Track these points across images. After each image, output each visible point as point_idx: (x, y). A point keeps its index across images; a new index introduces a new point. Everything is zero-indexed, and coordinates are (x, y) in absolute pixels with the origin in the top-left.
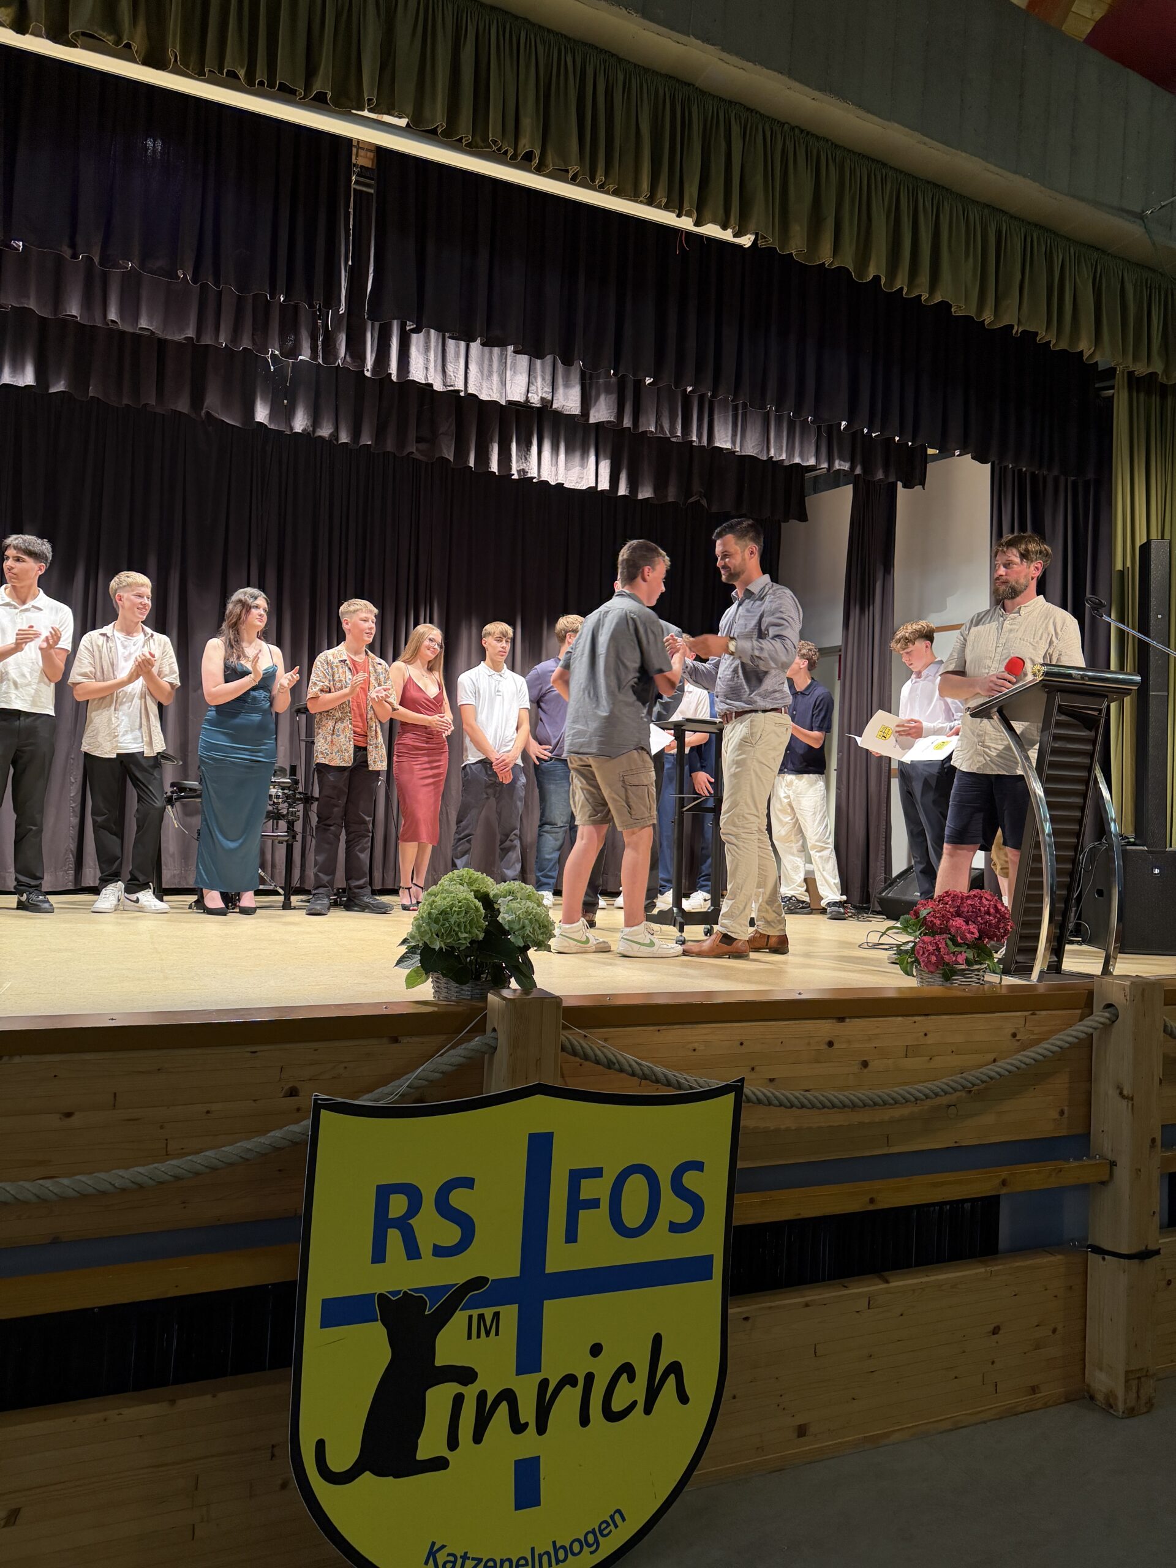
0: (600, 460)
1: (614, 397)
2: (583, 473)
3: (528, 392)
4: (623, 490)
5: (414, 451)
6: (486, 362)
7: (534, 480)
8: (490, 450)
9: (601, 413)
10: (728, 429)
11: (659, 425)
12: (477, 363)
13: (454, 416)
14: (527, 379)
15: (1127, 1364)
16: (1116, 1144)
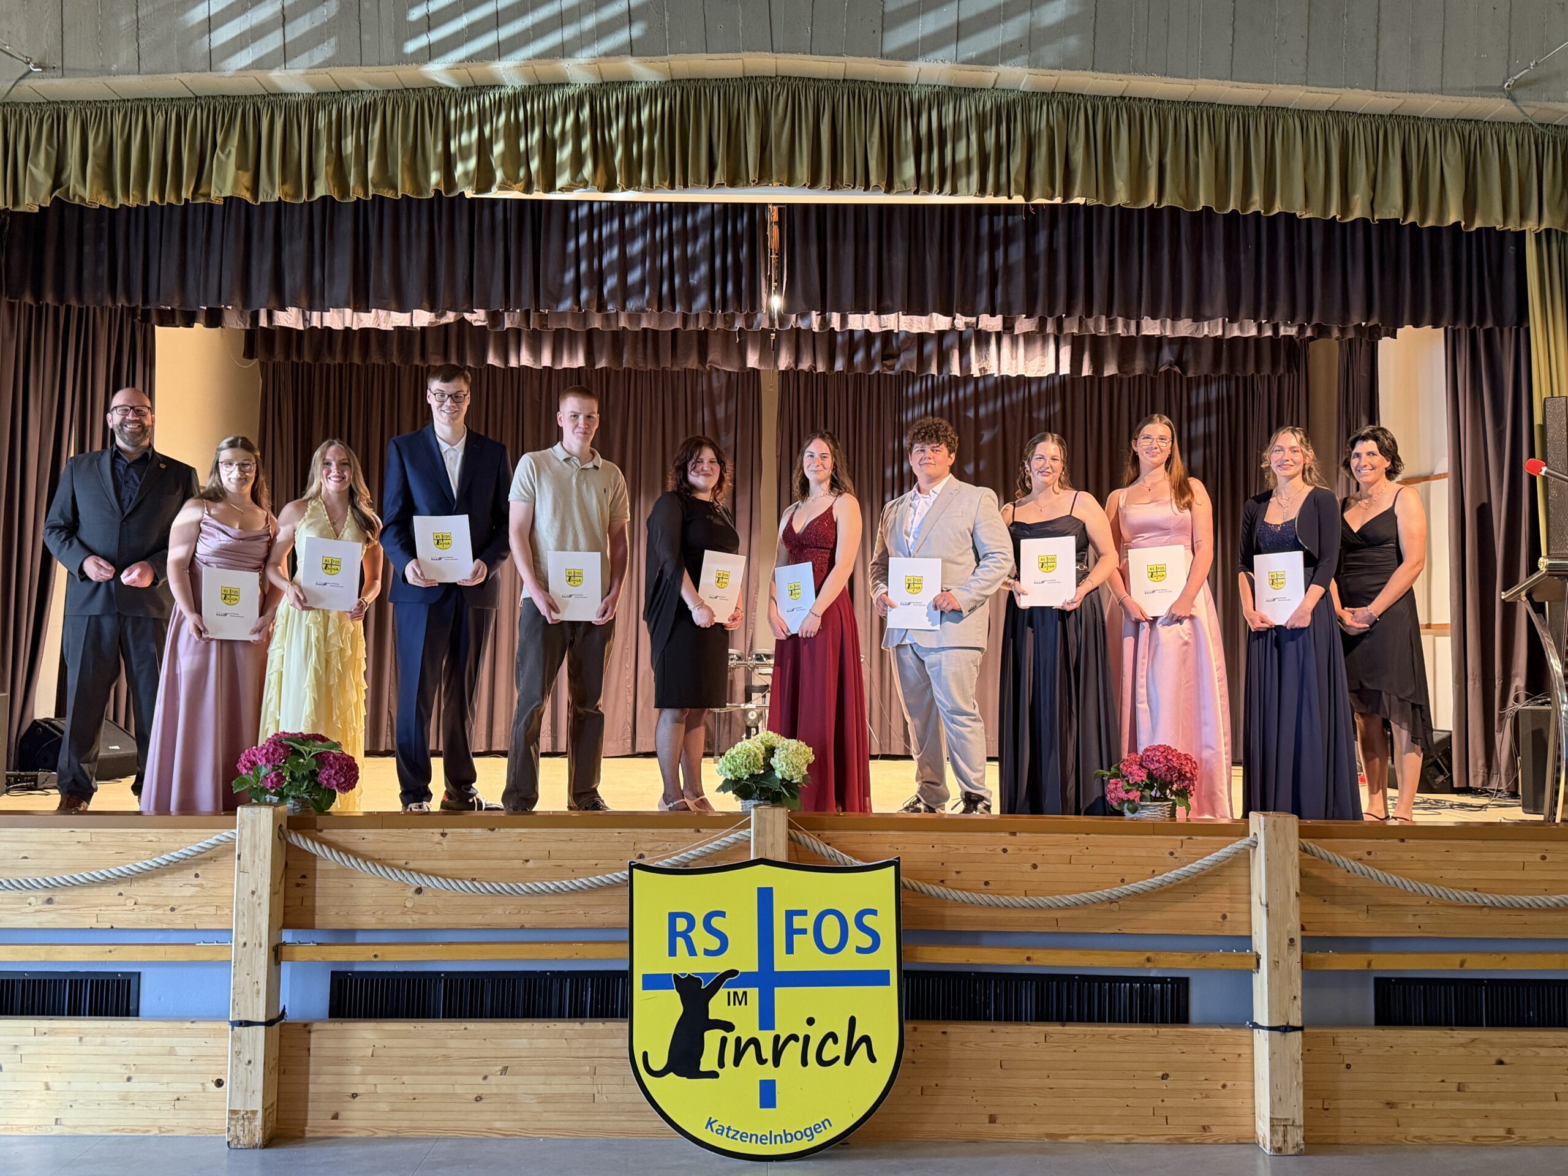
0: (1060, 348)
2: (1043, 362)
4: (1086, 371)
5: (882, 369)
7: (996, 376)
8: (951, 360)
15: (1272, 1112)
16: (1261, 943)
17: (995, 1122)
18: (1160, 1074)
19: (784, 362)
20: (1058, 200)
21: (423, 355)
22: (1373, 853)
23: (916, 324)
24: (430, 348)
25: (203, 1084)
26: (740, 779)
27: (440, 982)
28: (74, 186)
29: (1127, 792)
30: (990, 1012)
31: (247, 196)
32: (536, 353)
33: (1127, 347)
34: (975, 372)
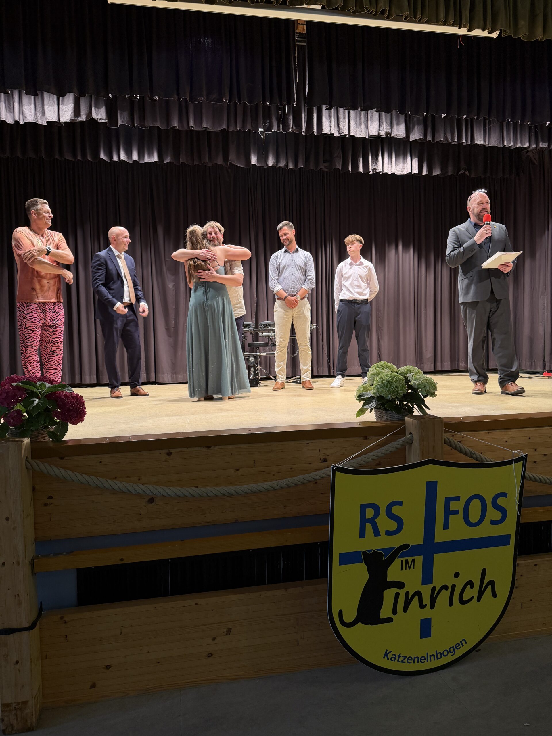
0: (412, 158)
1: (421, 127)
2: (404, 166)
3: (379, 130)
4: (425, 172)
5: (323, 167)
6: (358, 119)
7: (381, 173)
8: (359, 161)
9: (416, 135)
10: (480, 134)
11: (445, 137)
12: (354, 120)
13: (341, 147)
14: (378, 124)
19: (271, 162)
20: (485, 34)
27: (167, 566)
34: (371, 171)
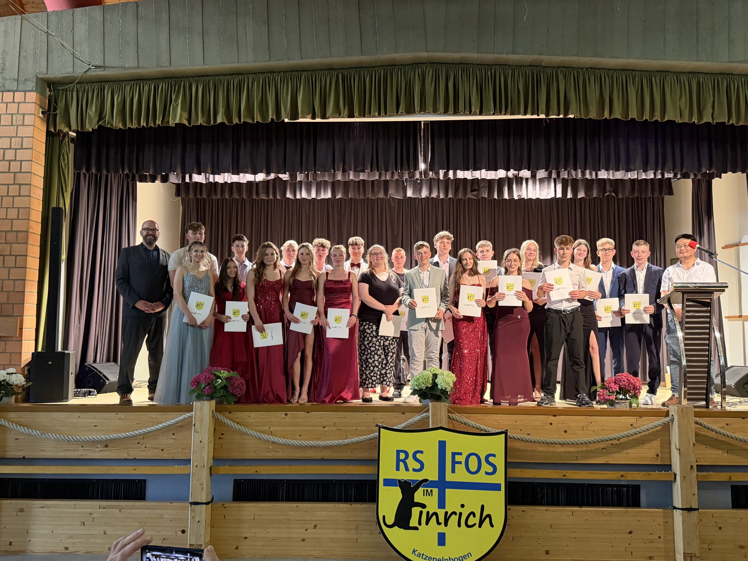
0: (556, 185)
2: (549, 191)
3: (507, 173)
4: (569, 196)
5: (471, 196)
7: (526, 199)
8: (504, 191)
9: (541, 175)
11: (570, 175)
15: (684, 550)
16: (676, 467)
17: (548, 554)
18: (628, 531)
19: (424, 194)
20: (561, 116)
21: (257, 194)
22: (729, 425)
23: (490, 175)
24: (261, 191)
25: (176, 532)
26: (422, 389)
27: (284, 484)
28: (108, 119)
29: (609, 396)
30: (544, 501)
31: (186, 123)
32: (309, 191)
33: (589, 184)
34: (516, 197)
